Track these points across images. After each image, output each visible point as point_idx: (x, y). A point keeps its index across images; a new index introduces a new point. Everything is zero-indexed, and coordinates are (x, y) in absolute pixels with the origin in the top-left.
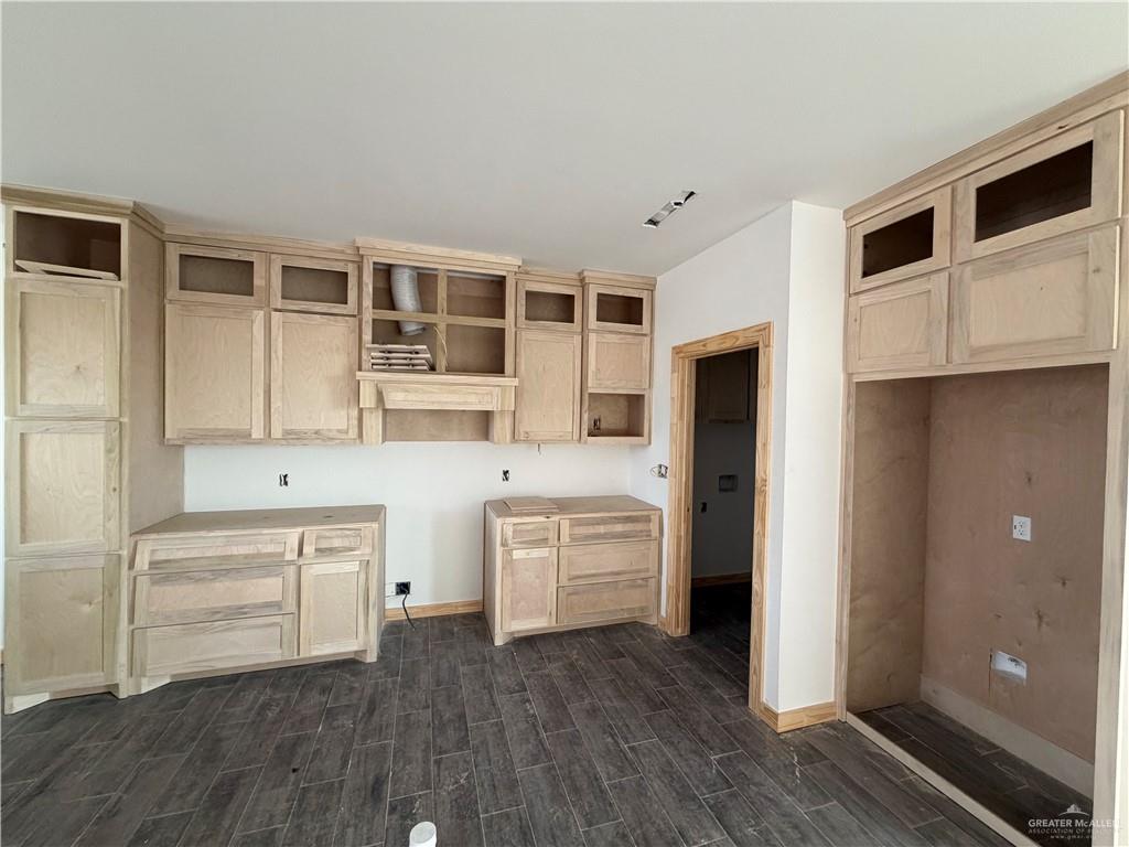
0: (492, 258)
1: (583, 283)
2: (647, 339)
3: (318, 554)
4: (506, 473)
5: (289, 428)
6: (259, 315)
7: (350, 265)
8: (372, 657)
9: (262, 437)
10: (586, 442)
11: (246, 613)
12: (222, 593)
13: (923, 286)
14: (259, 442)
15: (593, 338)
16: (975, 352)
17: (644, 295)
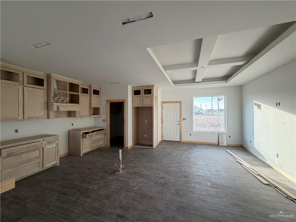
0: (77, 81)
1: (90, 87)
2: (100, 98)
3: (48, 143)
4: (72, 124)
5: (29, 116)
6: (21, 88)
7: (45, 78)
8: (58, 164)
9: (22, 119)
10: (91, 116)
11: (31, 160)
12: (24, 157)
13: (140, 97)
14: (21, 120)
15: (92, 97)
16: (144, 105)
17: (99, 90)
